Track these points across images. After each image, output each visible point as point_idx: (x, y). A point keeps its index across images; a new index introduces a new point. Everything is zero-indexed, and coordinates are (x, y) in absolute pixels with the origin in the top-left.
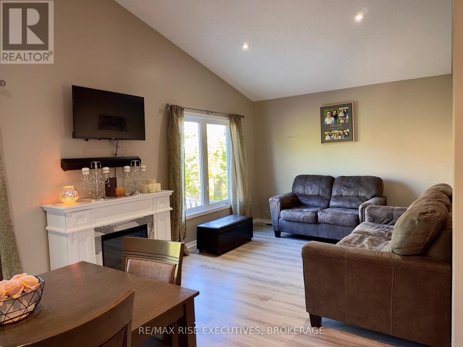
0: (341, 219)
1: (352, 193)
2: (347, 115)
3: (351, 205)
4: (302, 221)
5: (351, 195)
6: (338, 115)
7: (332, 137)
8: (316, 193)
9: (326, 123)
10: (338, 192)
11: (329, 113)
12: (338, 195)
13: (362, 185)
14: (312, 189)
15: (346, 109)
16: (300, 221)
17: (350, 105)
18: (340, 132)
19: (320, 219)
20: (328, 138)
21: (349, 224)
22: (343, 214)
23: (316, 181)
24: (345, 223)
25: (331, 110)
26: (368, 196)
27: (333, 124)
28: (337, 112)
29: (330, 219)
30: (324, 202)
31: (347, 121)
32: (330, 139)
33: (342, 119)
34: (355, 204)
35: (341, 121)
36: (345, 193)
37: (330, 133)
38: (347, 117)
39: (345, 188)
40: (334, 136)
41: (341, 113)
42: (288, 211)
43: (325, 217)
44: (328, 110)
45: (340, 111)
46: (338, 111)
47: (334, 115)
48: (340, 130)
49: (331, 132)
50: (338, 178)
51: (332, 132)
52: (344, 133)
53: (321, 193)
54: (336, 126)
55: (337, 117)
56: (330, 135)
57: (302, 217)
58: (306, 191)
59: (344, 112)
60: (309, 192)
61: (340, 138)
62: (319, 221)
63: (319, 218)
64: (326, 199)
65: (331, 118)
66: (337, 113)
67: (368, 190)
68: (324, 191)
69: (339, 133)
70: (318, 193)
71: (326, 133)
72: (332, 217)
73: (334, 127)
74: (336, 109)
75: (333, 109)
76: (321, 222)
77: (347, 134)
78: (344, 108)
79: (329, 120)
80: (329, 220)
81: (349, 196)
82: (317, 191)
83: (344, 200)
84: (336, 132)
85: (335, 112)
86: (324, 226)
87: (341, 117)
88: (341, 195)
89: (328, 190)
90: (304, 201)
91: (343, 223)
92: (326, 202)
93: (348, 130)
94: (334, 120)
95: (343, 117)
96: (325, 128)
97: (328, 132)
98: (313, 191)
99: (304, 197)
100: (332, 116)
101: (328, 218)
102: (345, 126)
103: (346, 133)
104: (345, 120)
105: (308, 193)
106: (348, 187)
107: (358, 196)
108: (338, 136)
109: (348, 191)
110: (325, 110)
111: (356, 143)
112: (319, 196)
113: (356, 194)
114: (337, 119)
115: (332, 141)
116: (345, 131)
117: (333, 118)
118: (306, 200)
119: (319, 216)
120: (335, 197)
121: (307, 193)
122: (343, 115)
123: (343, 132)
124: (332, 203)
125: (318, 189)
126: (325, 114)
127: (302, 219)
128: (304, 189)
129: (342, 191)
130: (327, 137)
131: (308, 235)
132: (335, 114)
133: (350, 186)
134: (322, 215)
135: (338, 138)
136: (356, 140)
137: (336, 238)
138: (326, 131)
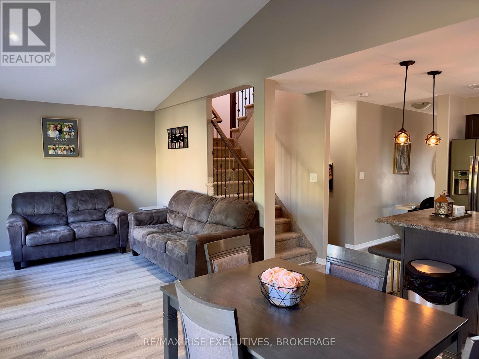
0: (100, 230)
1: (90, 207)
2: (73, 131)
3: (93, 217)
4: (59, 242)
5: (89, 208)
6: (63, 130)
7: (56, 151)
8: (50, 211)
9: (50, 136)
10: (75, 207)
11: (52, 126)
12: (76, 209)
13: (97, 198)
14: (44, 207)
15: (71, 125)
16: (56, 242)
17: (75, 121)
18: (65, 146)
19: (78, 236)
20: (51, 152)
21: (108, 234)
22: (100, 226)
23: (48, 198)
24: (104, 234)
25: (54, 123)
26: (105, 207)
27: (57, 138)
28: (61, 126)
29: (90, 232)
30: (61, 219)
31: (72, 137)
32: (54, 153)
33: (67, 134)
34: (96, 216)
35: (66, 136)
36: (81, 207)
37: (54, 147)
38: (73, 133)
39: (81, 202)
40: (59, 150)
41: (66, 128)
42: (38, 234)
43: (84, 231)
44: (51, 123)
45: (65, 126)
46: (63, 126)
47: (58, 129)
48: (65, 145)
49: (55, 145)
50: (70, 193)
51: (57, 146)
52: (69, 149)
53: (55, 210)
54: (61, 140)
55: (61, 131)
56: (54, 149)
57: (58, 237)
58: (36, 210)
59: (69, 127)
60: (41, 212)
61: (66, 153)
62: (77, 237)
63: (76, 235)
64: (63, 216)
65: (55, 132)
66: (62, 128)
67: (104, 202)
68: (58, 208)
69: (64, 148)
70: (52, 210)
71: (49, 146)
72: (91, 231)
73: (59, 141)
74: (60, 123)
75: (57, 123)
76: (80, 237)
77: (72, 150)
78: (70, 124)
79: (52, 134)
80: (88, 233)
81: (87, 210)
82: (50, 210)
83: (84, 214)
84: (61, 146)
85: (59, 126)
86: (82, 242)
87: (66, 132)
88: (78, 210)
89: (63, 206)
90: (38, 221)
91: (102, 233)
92: (64, 219)
93: (73, 146)
94: (58, 134)
95: (68, 132)
96: (47, 141)
97: (52, 146)
98: (46, 210)
99: (36, 218)
100: (56, 130)
101: (87, 232)
102: (70, 141)
103: (72, 148)
104: (71, 136)
105: (39, 212)
106: (85, 201)
107: (95, 209)
108: (64, 150)
109: (86, 205)
110: (47, 123)
111: (81, 159)
112: (53, 213)
113: (94, 206)
114: (62, 133)
115: (57, 155)
116: (70, 146)
117: (57, 132)
118: (40, 220)
119: (76, 232)
120: (73, 212)
121: (37, 213)
122: (68, 130)
123: (69, 147)
124: (71, 220)
125: (52, 206)
126: (48, 126)
127: (58, 239)
128: (34, 208)
129: (79, 205)
130: (50, 150)
131: (63, 255)
132: (60, 128)
133: (86, 200)
134: (80, 231)
135: (63, 153)
136: (81, 156)
137: (94, 250)
138: (49, 145)
